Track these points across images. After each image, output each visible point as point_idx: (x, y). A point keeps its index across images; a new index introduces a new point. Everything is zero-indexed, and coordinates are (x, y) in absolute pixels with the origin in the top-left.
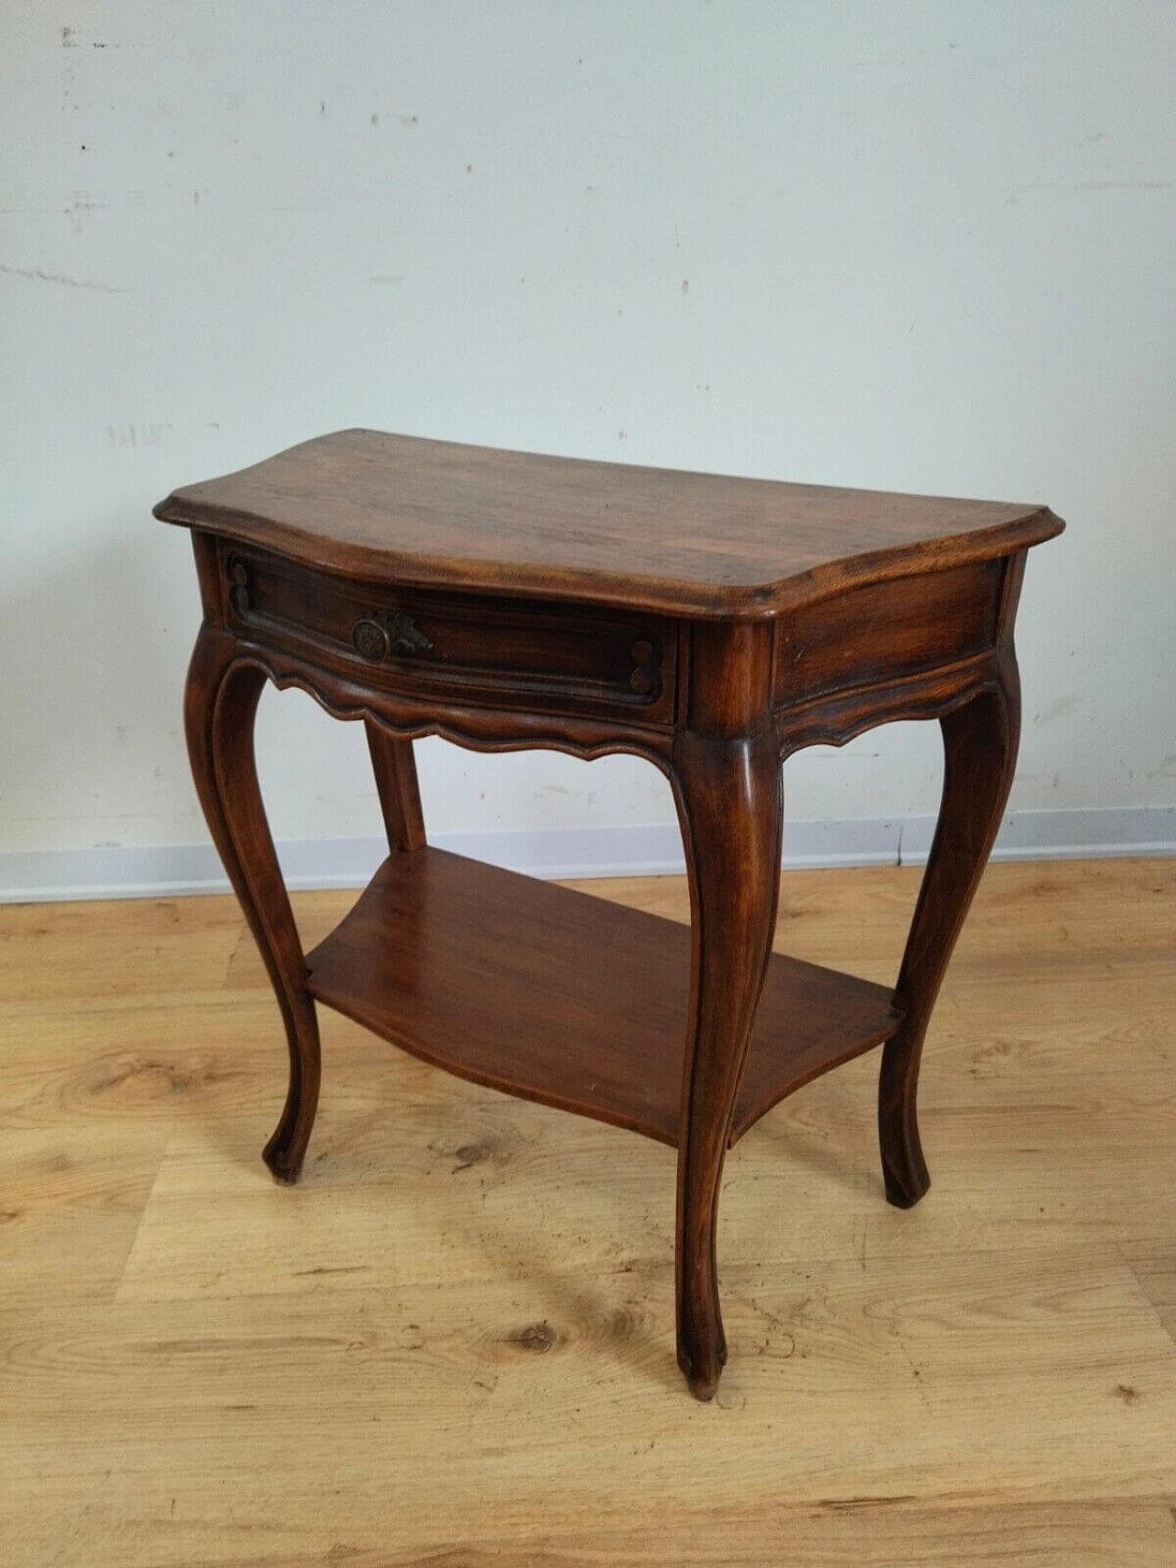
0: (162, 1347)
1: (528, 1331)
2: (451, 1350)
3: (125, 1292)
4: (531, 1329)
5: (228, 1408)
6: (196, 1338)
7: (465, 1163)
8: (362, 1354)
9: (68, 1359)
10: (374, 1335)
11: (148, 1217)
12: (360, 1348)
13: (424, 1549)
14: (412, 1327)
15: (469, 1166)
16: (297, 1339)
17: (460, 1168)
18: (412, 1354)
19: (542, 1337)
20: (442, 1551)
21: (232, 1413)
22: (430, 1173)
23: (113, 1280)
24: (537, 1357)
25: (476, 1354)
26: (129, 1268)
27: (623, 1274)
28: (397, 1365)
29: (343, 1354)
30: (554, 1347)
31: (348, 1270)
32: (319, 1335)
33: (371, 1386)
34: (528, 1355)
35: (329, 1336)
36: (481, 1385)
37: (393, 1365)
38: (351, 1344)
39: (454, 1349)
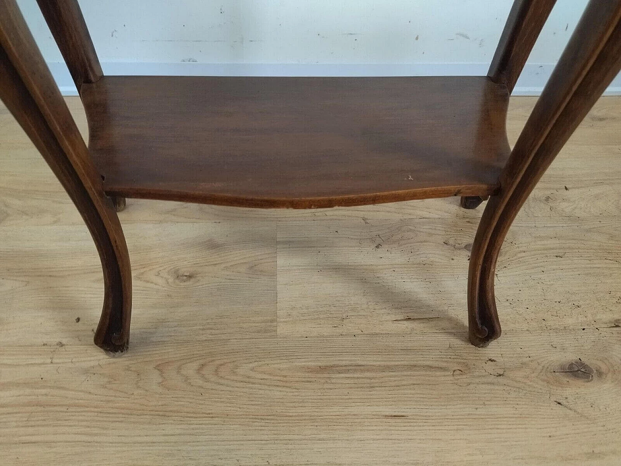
0: (322, 369)
3: (282, 329)
4: (572, 364)
5: (386, 417)
6: (344, 363)
8: (465, 379)
9: (259, 376)
10: (467, 366)
11: (281, 279)
12: (462, 374)
14: (491, 360)
16: (415, 366)
18: (500, 379)
19: (583, 370)
22: (453, 259)
23: (272, 321)
24: (589, 384)
25: (543, 380)
26: (280, 313)
27: (615, 329)
28: (492, 387)
29: (452, 378)
30: (595, 378)
31: (429, 319)
32: (428, 363)
33: (482, 402)
34: (580, 382)
35: (436, 364)
36: (559, 403)
37: (490, 387)
38: (454, 371)
39: (527, 377)
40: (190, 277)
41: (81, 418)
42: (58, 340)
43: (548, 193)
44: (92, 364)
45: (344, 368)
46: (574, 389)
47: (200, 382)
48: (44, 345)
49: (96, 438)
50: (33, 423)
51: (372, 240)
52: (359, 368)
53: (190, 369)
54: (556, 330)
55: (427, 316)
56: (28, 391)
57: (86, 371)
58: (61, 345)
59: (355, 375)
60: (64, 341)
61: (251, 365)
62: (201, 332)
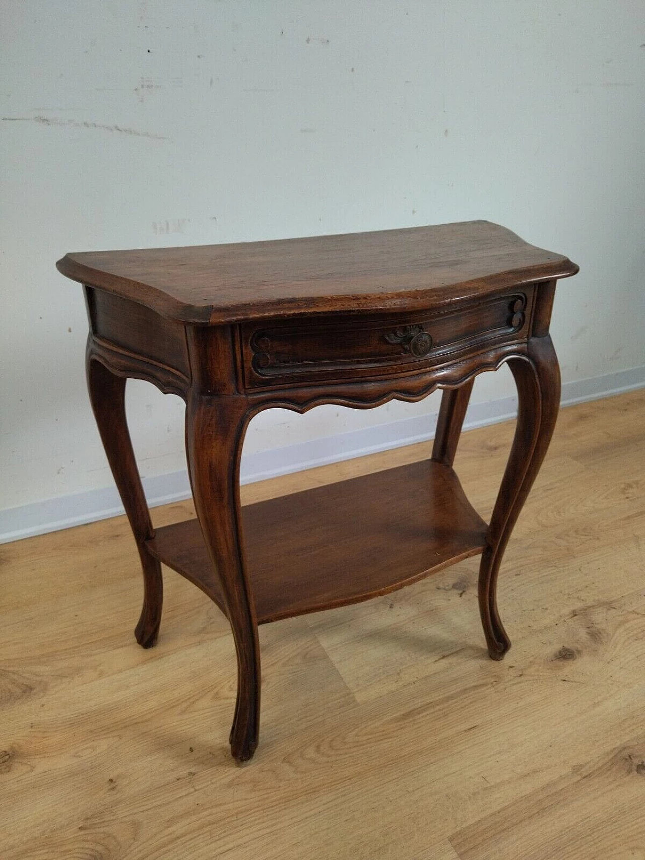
0: (406, 716)
1: (560, 652)
3: (360, 698)
5: (466, 731)
6: (419, 705)
8: (501, 686)
9: (365, 738)
10: (499, 677)
11: (334, 658)
12: (498, 684)
13: (608, 754)
14: (511, 667)
16: (466, 690)
18: (523, 678)
19: (568, 653)
20: (616, 751)
21: (470, 732)
22: (449, 600)
23: (349, 694)
24: (575, 662)
25: (548, 669)
26: (350, 685)
27: (575, 617)
28: (520, 685)
29: (493, 689)
30: (577, 655)
31: (457, 652)
32: (473, 684)
33: (519, 698)
34: (570, 662)
35: (478, 683)
36: (564, 680)
37: (518, 686)
38: (492, 683)
39: (538, 670)
41: (253, 818)
42: (187, 772)
44: (231, 777)
45: (420, 709)
46: (569, 668)
47: (325, 759)
48: (178, 780)
49: (275, 828)
50: (217, 838)
52: (429, 706)
53: (311, 752)
54: (541, 631)
55: (454, 650)
56: (194, 818)
57: (230, 785)
58: (191, 774)
59: (431, 711)
60: (193, 770)
61: (353, 733)
62: (299, 723)
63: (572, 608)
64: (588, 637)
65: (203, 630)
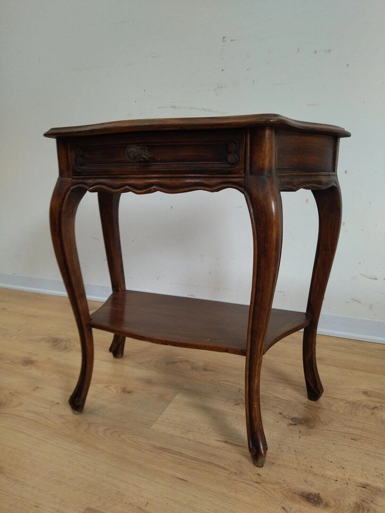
0: (161, 448)
1: (310, 494)
2: (272, 489)
3: (155, 426)
4: (311, 494)
5: (178, 478)
6: (174, 449)
7: (294, 423)
8: (235, 477)
9: (130, 441)
10: (241, 472)
11: (171, 405)
12: (235, 475)
14: (258, 474)
15: (296, 425)
16: (211, 463)
17: (291, 424)
18: (256, 485)
19: (316, 500)
21: (179, 481)
22: (278, 422)
23: (153, 421)
24: (314, 508)
25: (283, 494)
26: (159, 419)
27: (361, 488)
28: (248, 486)
29: (228, 474)
30: (321, 506)
32: (220, 464)
33: (235, 491)
34: (308, 504)
35: (224, 466)
36: (284, 509)
38: (232, 472)
39: (274, 489)
40: (129, 392)
43: (378, 405)
45: (173, 452)
46: (301, 506)
47: (102, 435)
48: (52, 402)
51: (236, 400)
52: (181, 454)
53: (101, 429)
54: (316, 475)
55: (238, 443)
56: (35, 415)
57: (61, 416)
59: (176, 456)
61: (129, 436)
62: (117, 416)
63: (368, 482)
64: (352, 505)
65: (141, 363)
